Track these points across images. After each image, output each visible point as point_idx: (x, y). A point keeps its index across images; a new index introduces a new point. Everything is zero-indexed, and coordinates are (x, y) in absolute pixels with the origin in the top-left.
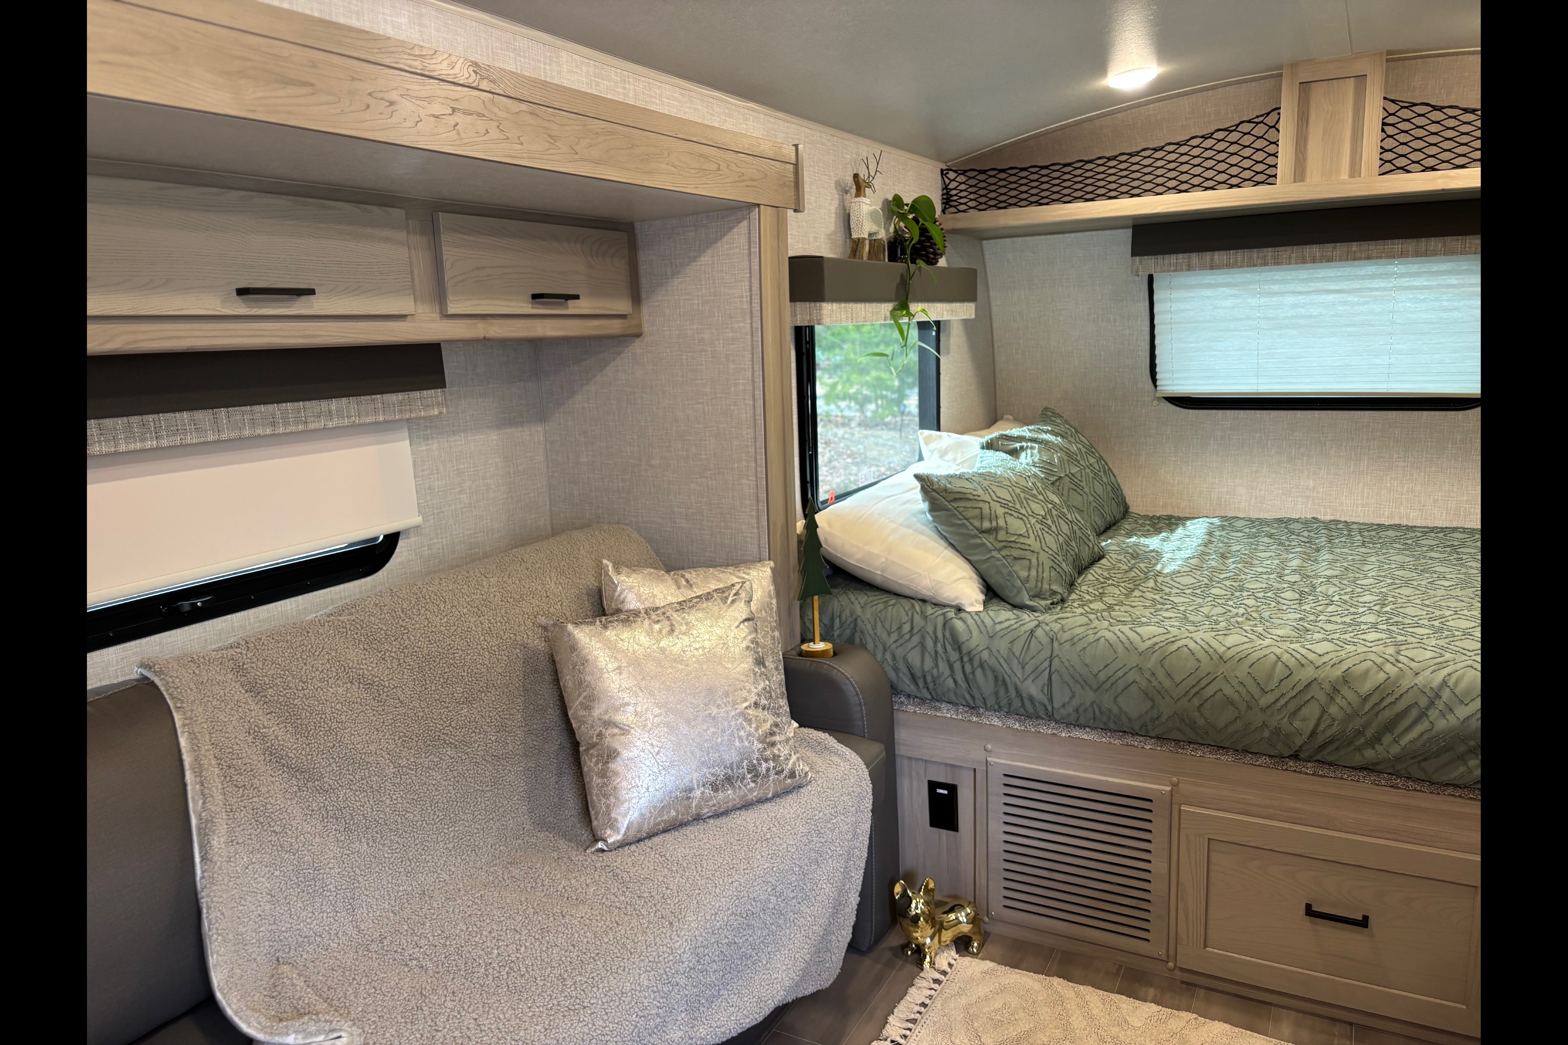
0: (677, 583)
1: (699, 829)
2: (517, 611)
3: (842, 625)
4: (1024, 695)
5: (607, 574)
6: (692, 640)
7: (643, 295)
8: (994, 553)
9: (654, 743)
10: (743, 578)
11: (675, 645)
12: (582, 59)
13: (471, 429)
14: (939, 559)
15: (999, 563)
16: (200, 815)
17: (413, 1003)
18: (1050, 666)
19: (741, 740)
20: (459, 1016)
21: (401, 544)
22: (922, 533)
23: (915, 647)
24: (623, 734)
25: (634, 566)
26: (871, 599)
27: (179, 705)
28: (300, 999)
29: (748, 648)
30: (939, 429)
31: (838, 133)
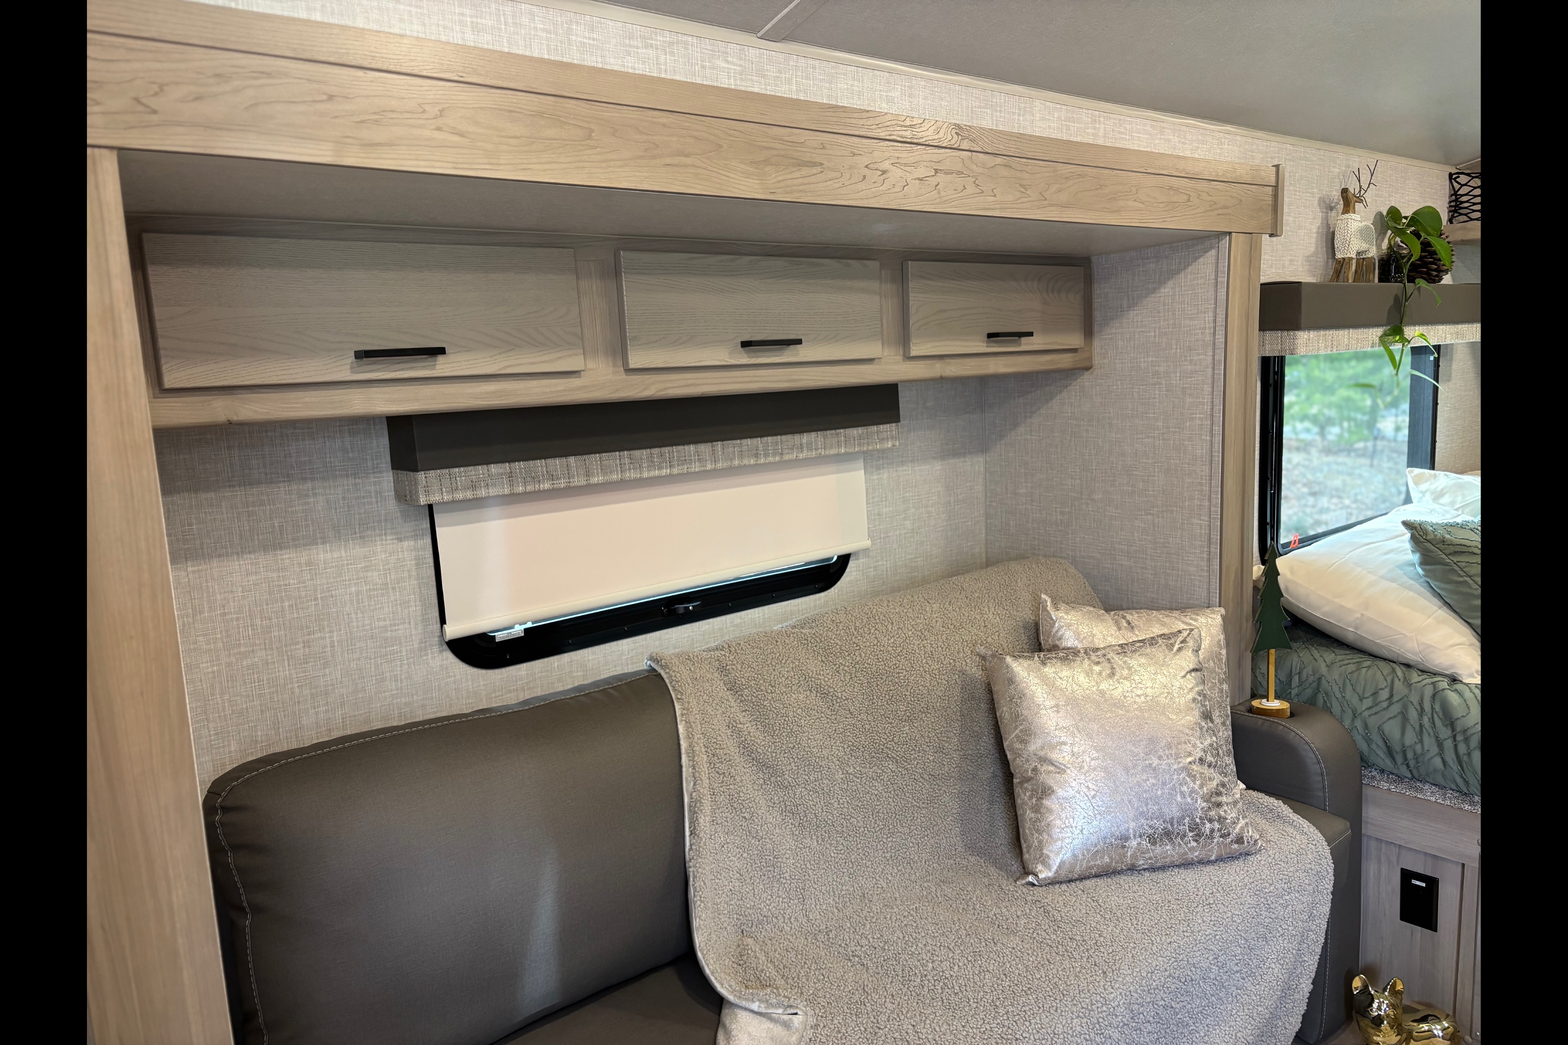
0: (1117, 623)
1: (1133, 880)
2: (957, 638)
3: (1301, 683)
5: (1045, 609)
6: (1134, 685)
7: (1096, 328)
9: (1090, 786)
10: (1190, 624)
11: (1116, 689)
12: (1054, 105)
13: (918, 460)
14: (1430, 620)
16: (691, 795)
17: (857, 997)
19: (1183, 794)
20: (898, 1019)
21: (852, 564)
22: (1409, 588)
23: (1395, 717)
24: (1059, 773)
25: (1073, 603)
26: (1340, 657)
27: (679, 697)
28: (762, 971)
29: (1194, 700)
30: (1433, 467)
31: (1325, 146)
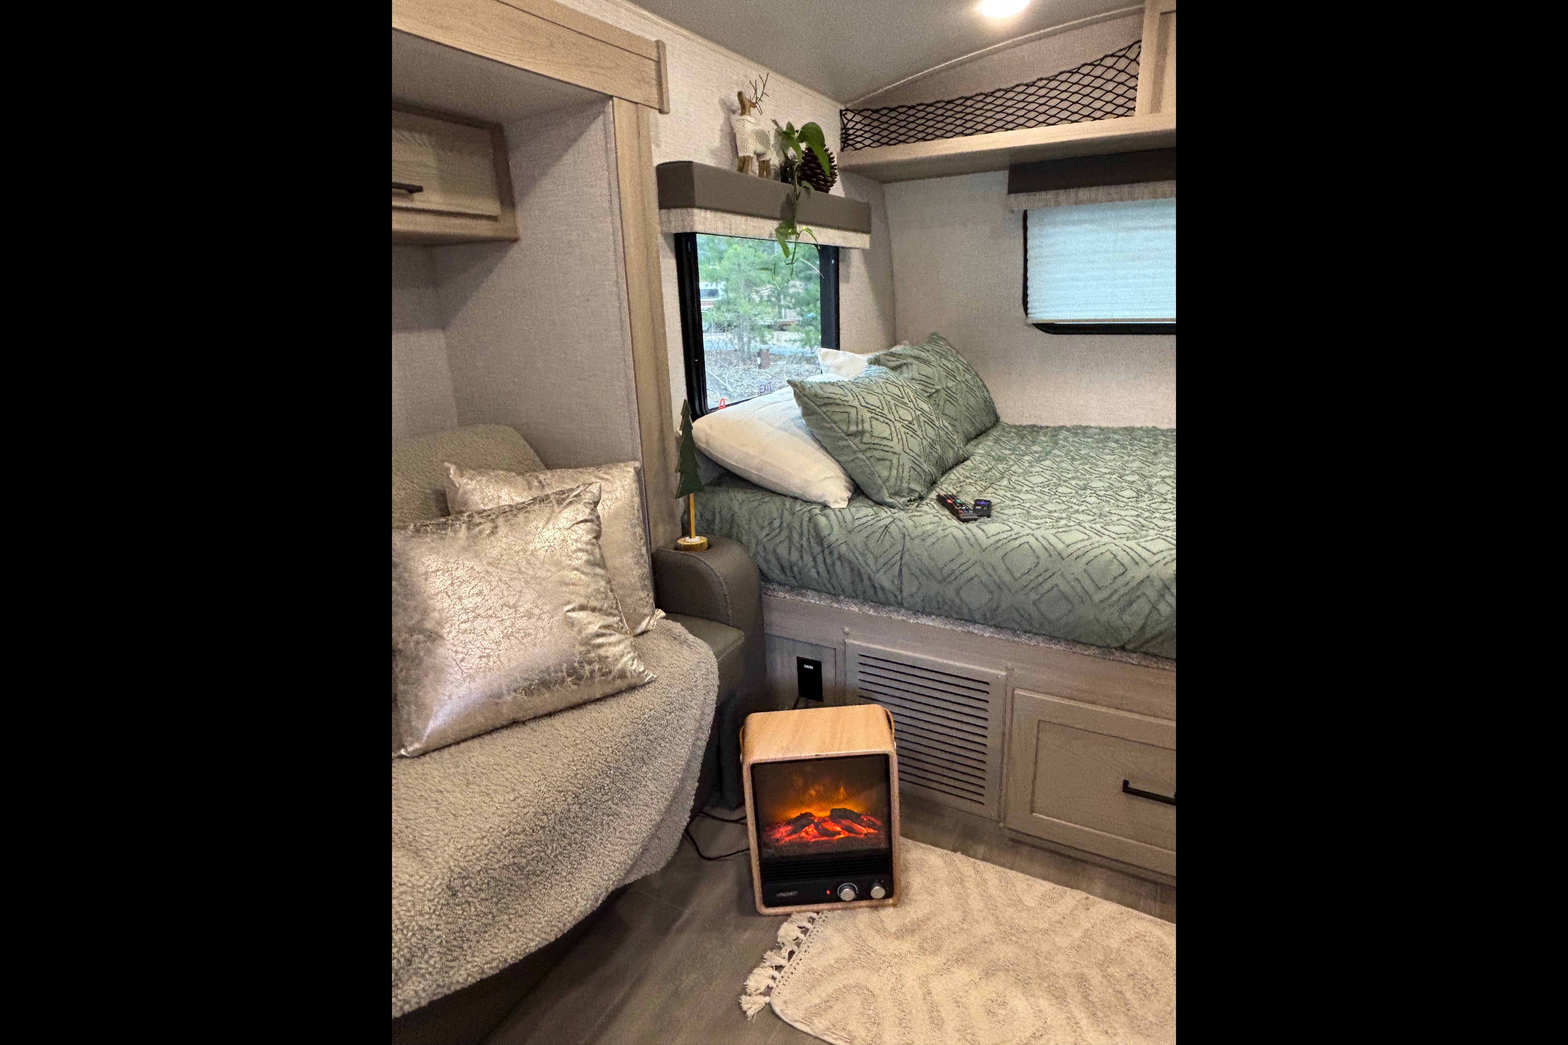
0: (528, 483)
4: (876, 585)
5: (449, 477)
7: (516, 195)
8: (860, 455)
10: (602, 478)
15: (862, 463)
18: (902, 558)
22: (795, 435)
23: (784, 540)
24: (431, 641)
30: (838, 348)
